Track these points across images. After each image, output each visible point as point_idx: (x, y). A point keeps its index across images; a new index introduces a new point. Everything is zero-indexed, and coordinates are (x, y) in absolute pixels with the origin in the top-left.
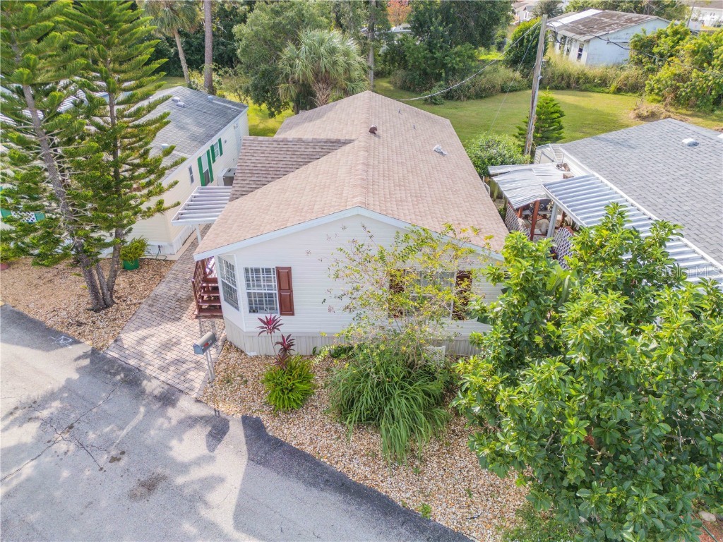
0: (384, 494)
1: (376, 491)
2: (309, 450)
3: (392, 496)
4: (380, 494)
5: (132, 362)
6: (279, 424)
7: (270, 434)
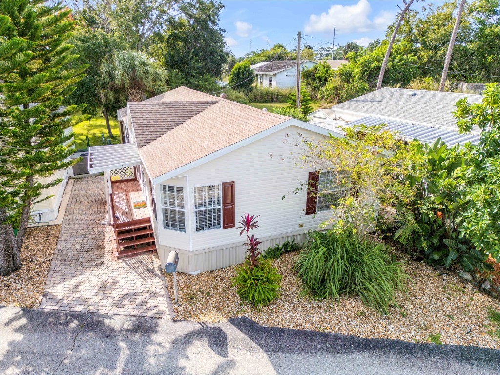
0: (396, 339)
1: (387, 340)
2: (309, 327)
3: (402, 338)
4: (392, 341)
5: (78, 309)
6: (267, 317)
7: (265, 326)
